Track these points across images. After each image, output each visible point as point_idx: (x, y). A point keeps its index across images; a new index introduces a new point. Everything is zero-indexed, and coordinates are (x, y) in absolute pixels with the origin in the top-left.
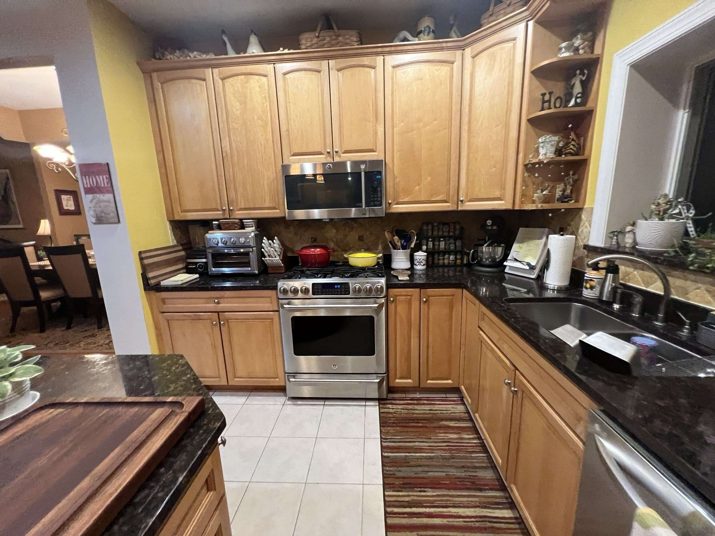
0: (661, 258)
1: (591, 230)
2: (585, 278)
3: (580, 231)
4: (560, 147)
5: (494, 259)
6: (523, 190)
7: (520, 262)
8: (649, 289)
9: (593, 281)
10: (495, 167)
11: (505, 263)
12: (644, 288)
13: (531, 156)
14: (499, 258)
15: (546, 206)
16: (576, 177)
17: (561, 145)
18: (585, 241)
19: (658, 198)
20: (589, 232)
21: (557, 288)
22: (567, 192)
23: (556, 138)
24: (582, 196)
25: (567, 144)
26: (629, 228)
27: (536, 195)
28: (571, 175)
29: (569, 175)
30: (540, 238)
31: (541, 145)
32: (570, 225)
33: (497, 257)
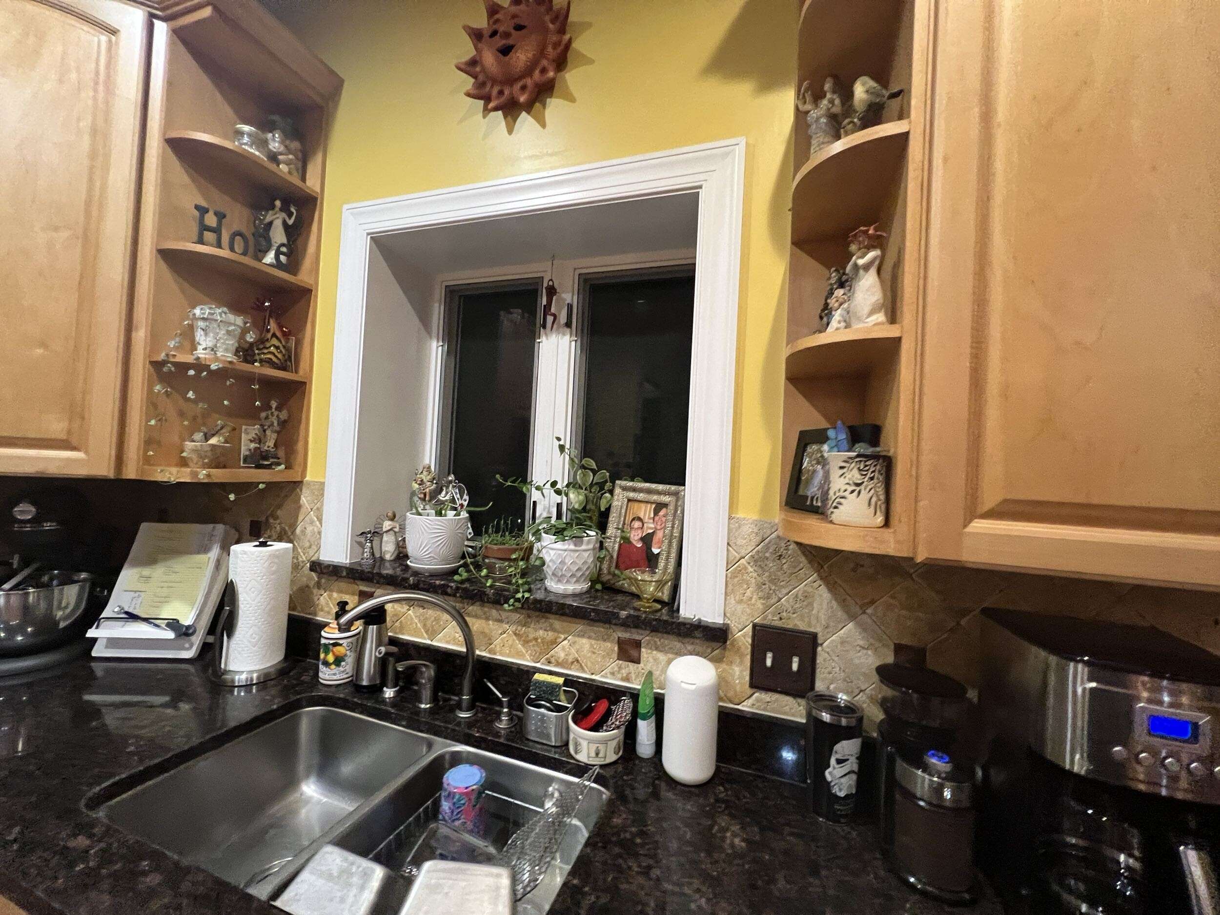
0: (452, 584)
1: (323, 530)
2: (323, 641)
3: (298, 531)
4: (247, 342)
5: (47, 624)
6: (149, 428)
7: (146, 620)
8: (435, 643)
9: (341, 645)
10: (43, 345)
11: (91, 633)
12: (428, 642)
13: (172, 344)
14: (65, 618)
15: (220, 475)
16: (284, 415)
17: (250, 337)
18: (311, 552)
19: (420, 472)
20: (320, 533)
21: (258, 678)
22: (267, 444)
23: (239, 320)
24: (300, 458)
25: (261, 342)
26: (387, 525)
27: (189, 445)
28: (273, 410)
29: (271, 408)
30: (205, 550)
31: (201, 324)
32: (276, 518)
33: (60, 614)
